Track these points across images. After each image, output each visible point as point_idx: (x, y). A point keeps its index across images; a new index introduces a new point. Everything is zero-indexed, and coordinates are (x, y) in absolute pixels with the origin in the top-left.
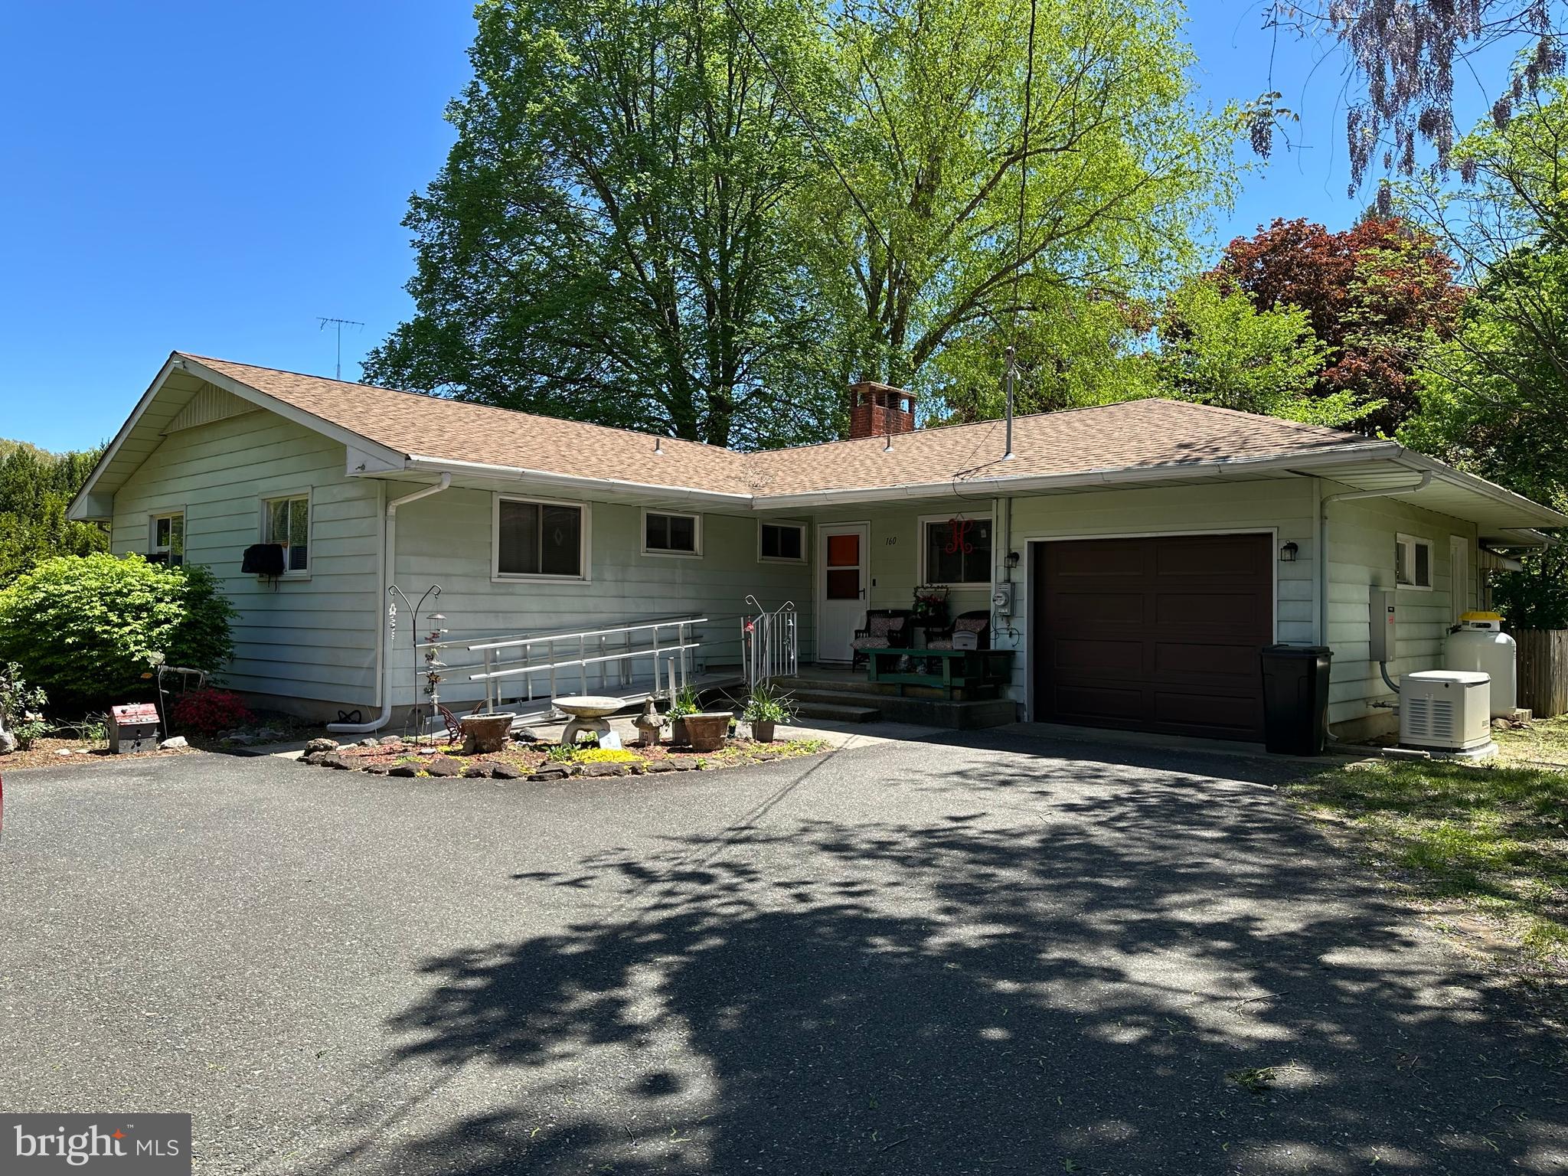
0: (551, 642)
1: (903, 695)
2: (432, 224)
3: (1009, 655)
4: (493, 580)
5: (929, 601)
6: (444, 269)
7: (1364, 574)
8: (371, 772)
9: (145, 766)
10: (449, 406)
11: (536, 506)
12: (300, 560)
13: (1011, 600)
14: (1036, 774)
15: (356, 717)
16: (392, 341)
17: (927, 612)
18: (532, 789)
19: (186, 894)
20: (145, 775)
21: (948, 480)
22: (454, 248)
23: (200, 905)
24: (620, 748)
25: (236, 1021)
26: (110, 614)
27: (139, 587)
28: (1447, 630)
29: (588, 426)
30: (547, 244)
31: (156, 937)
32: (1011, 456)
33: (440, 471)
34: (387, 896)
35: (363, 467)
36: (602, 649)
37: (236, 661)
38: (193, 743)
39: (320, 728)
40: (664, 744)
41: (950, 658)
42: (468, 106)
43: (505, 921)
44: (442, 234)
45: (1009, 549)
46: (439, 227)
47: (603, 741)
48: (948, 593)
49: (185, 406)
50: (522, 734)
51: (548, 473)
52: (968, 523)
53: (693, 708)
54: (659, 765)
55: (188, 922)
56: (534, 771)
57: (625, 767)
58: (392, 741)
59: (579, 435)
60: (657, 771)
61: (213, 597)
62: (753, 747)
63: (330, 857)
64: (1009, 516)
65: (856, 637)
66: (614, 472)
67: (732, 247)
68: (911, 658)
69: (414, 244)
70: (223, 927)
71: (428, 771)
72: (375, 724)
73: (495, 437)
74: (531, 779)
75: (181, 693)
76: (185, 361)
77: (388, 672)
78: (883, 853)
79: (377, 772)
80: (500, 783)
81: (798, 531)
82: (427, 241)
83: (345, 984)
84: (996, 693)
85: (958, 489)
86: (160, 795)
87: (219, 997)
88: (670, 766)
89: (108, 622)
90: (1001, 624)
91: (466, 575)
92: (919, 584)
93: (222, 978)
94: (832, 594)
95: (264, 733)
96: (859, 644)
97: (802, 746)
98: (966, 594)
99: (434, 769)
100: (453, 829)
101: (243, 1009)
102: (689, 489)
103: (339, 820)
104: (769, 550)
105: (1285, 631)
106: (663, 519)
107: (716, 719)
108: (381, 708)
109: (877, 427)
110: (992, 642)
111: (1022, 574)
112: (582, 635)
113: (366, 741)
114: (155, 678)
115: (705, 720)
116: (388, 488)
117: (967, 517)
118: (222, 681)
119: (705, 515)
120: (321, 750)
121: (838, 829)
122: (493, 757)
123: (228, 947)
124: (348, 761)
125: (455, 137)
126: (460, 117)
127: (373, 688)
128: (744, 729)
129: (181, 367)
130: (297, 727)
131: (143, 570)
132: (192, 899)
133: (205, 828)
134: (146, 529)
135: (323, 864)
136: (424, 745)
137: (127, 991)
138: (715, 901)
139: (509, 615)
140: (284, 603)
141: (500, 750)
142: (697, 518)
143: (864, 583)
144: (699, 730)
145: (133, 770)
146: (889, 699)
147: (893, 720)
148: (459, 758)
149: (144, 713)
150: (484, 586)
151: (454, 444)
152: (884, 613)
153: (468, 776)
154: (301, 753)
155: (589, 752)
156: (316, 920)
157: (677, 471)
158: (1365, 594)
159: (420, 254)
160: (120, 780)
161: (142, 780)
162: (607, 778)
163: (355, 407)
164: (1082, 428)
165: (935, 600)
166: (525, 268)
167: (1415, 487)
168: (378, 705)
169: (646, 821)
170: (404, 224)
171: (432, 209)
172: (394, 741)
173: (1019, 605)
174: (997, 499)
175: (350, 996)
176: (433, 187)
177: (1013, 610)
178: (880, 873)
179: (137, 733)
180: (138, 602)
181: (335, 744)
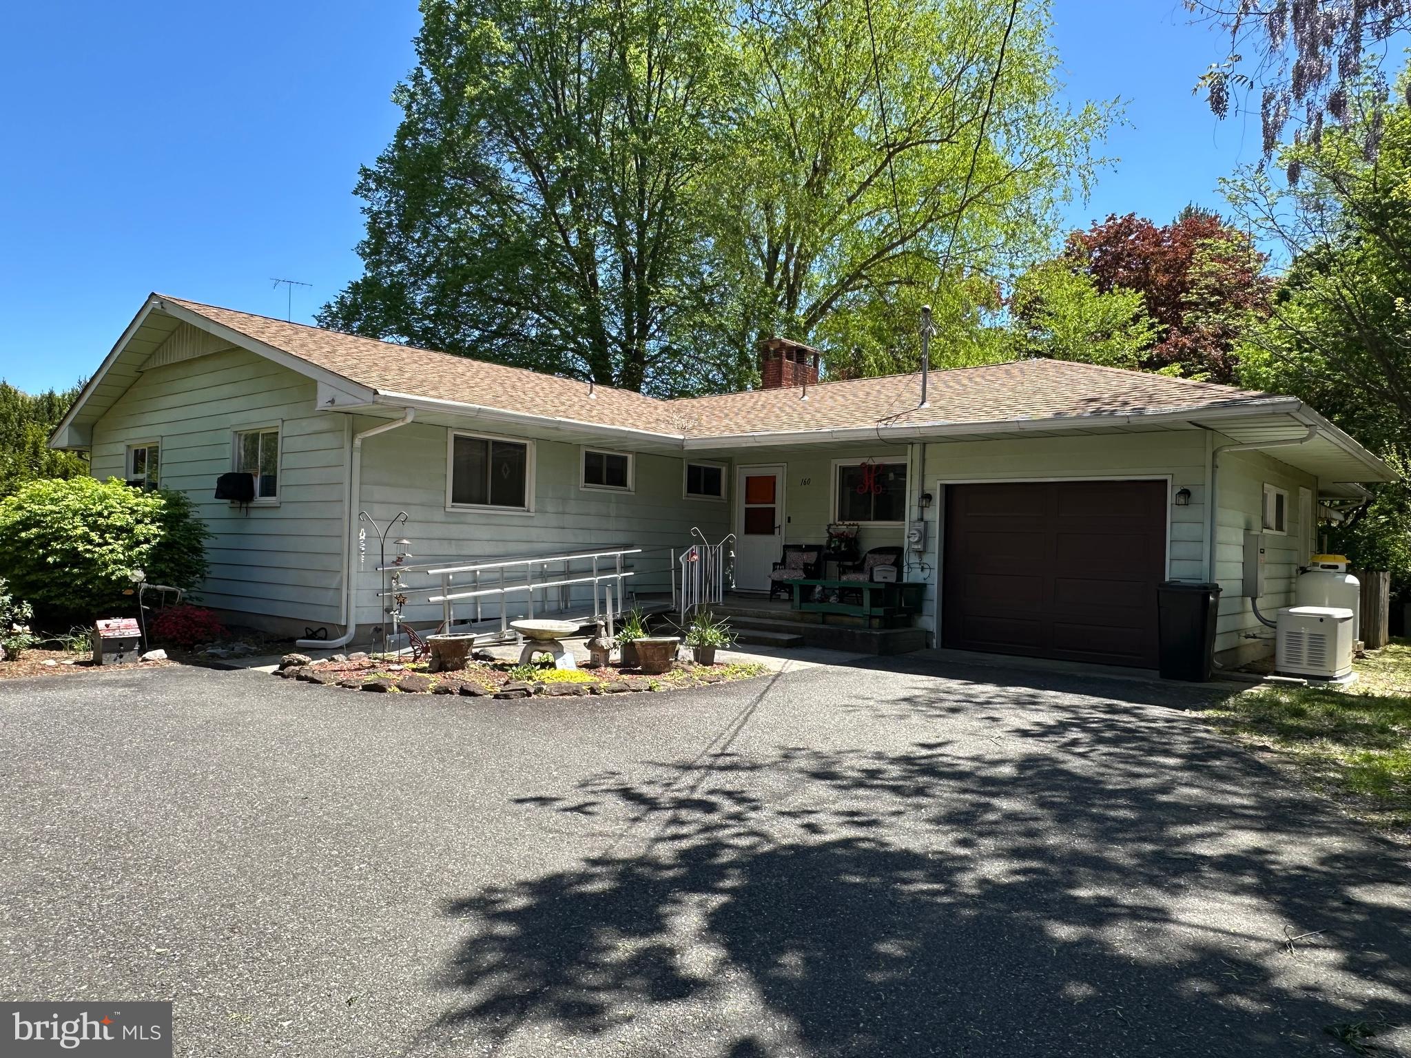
0: (502, 568)
1: (824, 623)
2: (381, 194)
3: (921, 588)
4: (447, 510)
5: (841, 537)
6: (391, 233)
7: (1240, 520)
8: (344, 686)
9: (129, 677)
10: (403, 350)
11: (486, 442)
12: (269, 488)
13: (924, 537)
14: (978, 700)
15: (322, 633)
16: (343, 297)
17: (839, 547)
18: (500, 706)
19: (183, 811)
20: (132, 685)
21: (870, 425)
22: (399, 214)
23: (200, 823)
24: (575, 668)
25: (255, 959)
26: (92, 534)
27: (121, 509)
28: (1297, 571)
29: (525, 372)
30: (482, 213)
31: (157, 859)
32: (926, 405)
33: (404, 406)
34: (386, 815)
35: (332, 401)
36: (543, 575)
37: (208, 580)
38: (171, 657)
39: (288, 644)
40: (614, 665)
41: (870, 589)
42: (412, 90)
43: (511, 845)
44: (389, 202)
45: (923, 491)
46: (386, 196)
47: (558, 662)
48: (859, 530)
49: (161, 344)
50: (482, 653)
51: (502, 410)
52: (878, 467)
53: (640, 632)
54: (616, 686)
55: (188, 841)
56: (498, 690)
57: (584, 688)
58: (360, 658)
59: (519, 379)
60: (613, 691)
61: (188, 520)
62: (697, 669)
63: (321, 773)
64: (923, 460)
65: (774, 569)
66: (557, 411)
67: (649, 219)
68: (824, 588)
69: (364, 210)
70: (226, 848)
71: (398, 687)
72: (342, 641)
73: (449, 377)
74: (497, 697)
75: (160, 608)
76: (162, 302)
77: (353, 592)
78: (875, 782)
79: (350, 687)
80: (469, 700)
81: (719, 470)
82: (375, 208)
83: (362, 915)
84: (908, 622)
85: (881, 433)
86: (146, 707)
87: (232, 930)
88: (625, 687)
89: (90, 542)
90: (914, 559)
91: (422, 505)
92: (831, 522)
93: (232, 906)
94: (750, 529)
95: (239, 647)
96: (777, 576)
97: (743, 669)
98: (877, 531)
99: (404, 685)
100: (435, 746)
101: (259, 944)
102: (627, 429)
103: (324, 734)
104: (693, 488)
105: (1175, 570)
106: (600, 456)
107: (665, 643)
108: (346, 626)
109: (786, 379)
110: (905, 575)
111: (934, 514)
112: (530, 562)
113: (336, 657)
114: (136, 594)
115: (656, 644)
116: (355, 422)
117: (878, 461)
118: (197, 598)
119: (638, 454)
120: (295, 665)
121: (817, 755)
122: (458, 675)
123: (234, 871)
124: (322, 675)
125: (401, 117)
126: (405, 99)
127: (338, 607)
128: (686, 653)
129: (160, 308)
130: (267, 642)
131: (124, 493)
132: (190, 817)
133: (193, 740)
134: (124, 458)
135: (316, 781)
136: (390, 662)
137: (133, 923)
138: (727, 832)
139: (461, 543)
140: (253, 527)
141: (463, 669)
142: (630, 457)
143: (779, 519)
144: (649, 653)
145: (117, 681)
146: (813, 626)
147: (816, 646)
148: (426, 675)
149: (127, 627)
150: (439, 515)
151: (414, 383)
152: (798, 548)
153: (437, 692)
154: (275, 667)
155: (548, 672)
156: (319, 841)
157: (612, 412)
158: (1240, 538)
159: (369, 220)
160: (106, 690)
161: (127, 691)
162: (568, 697)
163: (322, 348)
164: (984, 382)
165: (847, 537)
166: (462, 235)
167: (1301, 440)
168: (343, 623)
169: (618, 741)
170: (356, 193)
171: (379, 180)
172: (361, 658)
173: (930, 542)
174: (912, 444)
175: (370, 930)
176: (381, 160)
177: (925, 546)
178: (880, 803)
179: (120, 647)
180: (118, 524)
181: (308, 659)
